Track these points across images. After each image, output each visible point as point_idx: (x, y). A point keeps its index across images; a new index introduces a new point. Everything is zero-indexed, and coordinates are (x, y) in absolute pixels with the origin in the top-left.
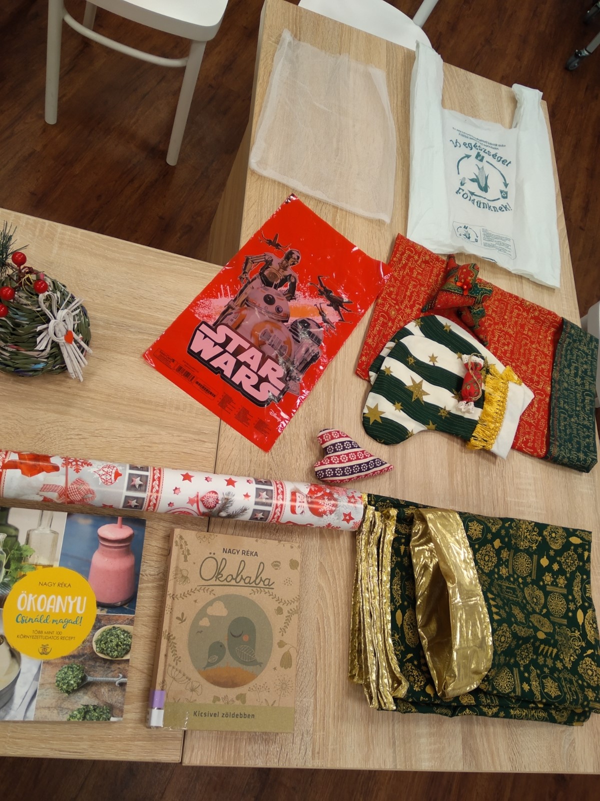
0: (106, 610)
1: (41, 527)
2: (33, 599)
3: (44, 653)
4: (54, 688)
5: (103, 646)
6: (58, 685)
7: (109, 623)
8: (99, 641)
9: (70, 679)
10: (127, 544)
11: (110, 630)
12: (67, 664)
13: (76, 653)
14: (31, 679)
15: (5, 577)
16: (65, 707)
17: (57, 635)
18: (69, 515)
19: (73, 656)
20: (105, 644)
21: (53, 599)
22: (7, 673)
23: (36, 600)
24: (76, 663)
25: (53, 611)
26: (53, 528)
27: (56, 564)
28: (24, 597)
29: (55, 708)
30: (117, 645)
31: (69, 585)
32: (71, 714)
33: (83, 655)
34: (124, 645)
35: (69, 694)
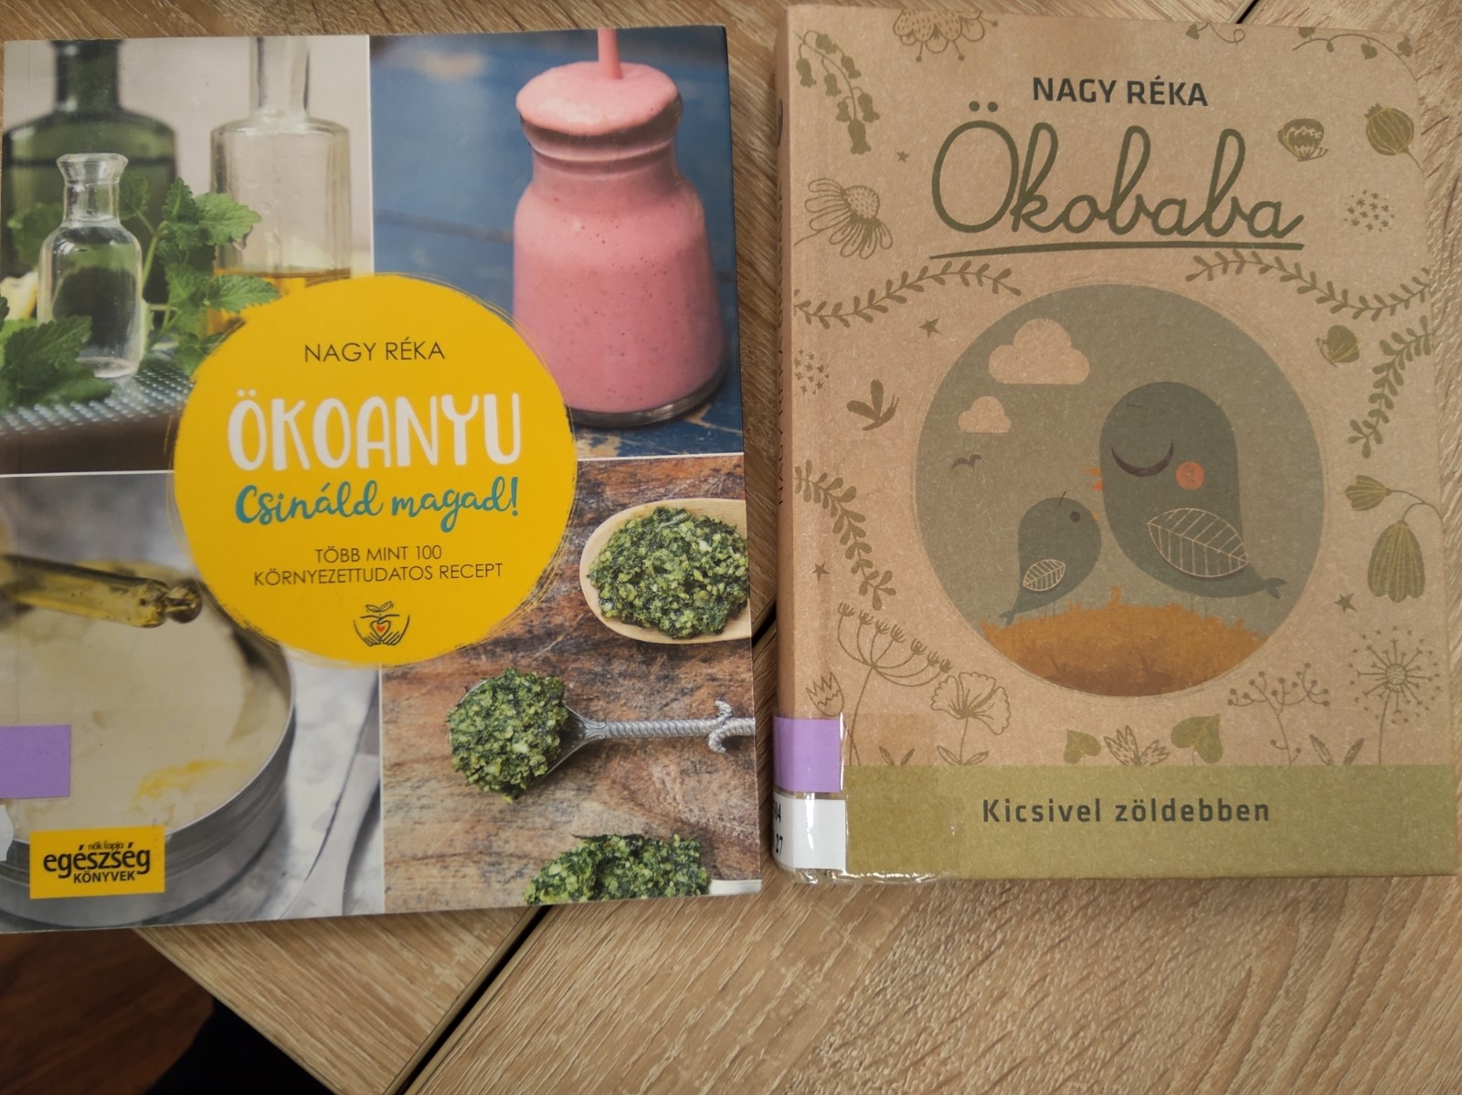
0: (614, 441)
1: (265, 111)
2: (290, 417)
3: (380, 640)
4: (450, 778)
5: (629, 592)
6: (465, 765)
7: (640, 497)
8: (607, 573)
9: (508, 735)
10: (656, 147)
11: (647, 522)
12: (484, 674)
13: (516, 628)
14: (346, 746)
15: (154, 337)
16: (510, 848)
17: (423, 563)
18: (378, 45)
19: (510, 644)
20: (635, 581)
21: (377, 411)
22: (241, 732)
23: (305, 422)
24: (526, 669)
25: (388, 463)
26: (320, 109)
27: (363, 264)
28: (250, 416)
29: (467, 855)
30: (689, 585)
31: (436, 349)
32: (537, 875)
33: (550, 635)
34: (716, 579)
35: (516, 798)
